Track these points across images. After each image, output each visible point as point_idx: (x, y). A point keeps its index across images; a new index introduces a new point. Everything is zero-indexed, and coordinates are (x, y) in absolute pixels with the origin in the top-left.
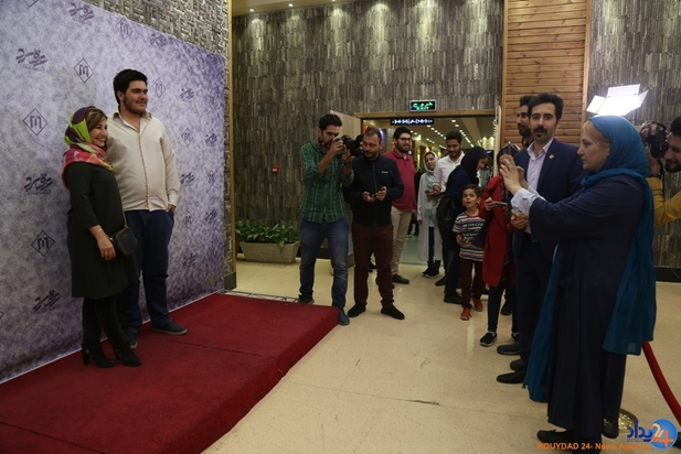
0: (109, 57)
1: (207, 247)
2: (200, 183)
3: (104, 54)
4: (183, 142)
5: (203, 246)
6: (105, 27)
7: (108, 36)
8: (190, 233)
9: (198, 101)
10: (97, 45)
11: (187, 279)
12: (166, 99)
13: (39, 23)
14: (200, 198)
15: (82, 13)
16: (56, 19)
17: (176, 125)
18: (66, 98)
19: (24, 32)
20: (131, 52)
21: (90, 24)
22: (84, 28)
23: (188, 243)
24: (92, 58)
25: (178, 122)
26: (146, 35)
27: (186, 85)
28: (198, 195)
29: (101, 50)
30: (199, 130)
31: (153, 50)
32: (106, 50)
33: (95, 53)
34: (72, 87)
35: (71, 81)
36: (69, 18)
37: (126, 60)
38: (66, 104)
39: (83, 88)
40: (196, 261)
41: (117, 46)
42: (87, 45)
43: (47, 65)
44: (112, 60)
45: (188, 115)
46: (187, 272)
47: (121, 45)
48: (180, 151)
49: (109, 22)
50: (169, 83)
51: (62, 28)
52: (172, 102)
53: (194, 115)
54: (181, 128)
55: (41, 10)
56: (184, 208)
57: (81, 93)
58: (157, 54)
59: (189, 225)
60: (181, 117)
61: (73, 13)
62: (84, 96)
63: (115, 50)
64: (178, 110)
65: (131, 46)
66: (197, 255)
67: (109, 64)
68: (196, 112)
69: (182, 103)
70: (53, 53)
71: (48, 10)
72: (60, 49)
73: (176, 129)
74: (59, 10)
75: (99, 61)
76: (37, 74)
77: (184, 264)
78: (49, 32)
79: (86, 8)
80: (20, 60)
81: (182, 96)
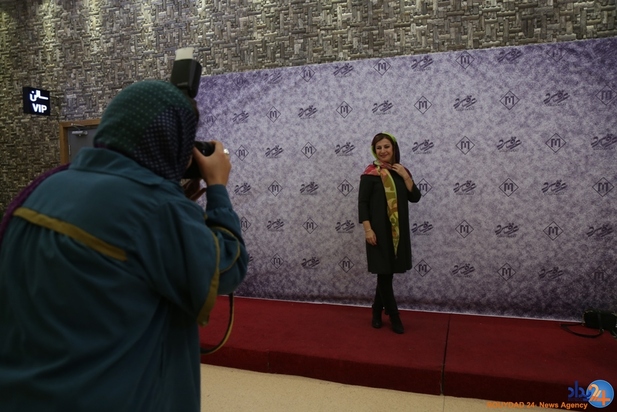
0: (448, 89)
1: (587, 266)
2: (579, 194)
3: (442, 87)
4: (547, 149)
5: (581, 264)
6: (445, 65)
7: (446, 72)
8: (554, 245)
9: (577, 103)
10: (435, 82)
11: (544, 293)
12: (520, 109)
13: (388, 83)
14: (576, 210)
15: (422, 63)
16: (401, 76)
17: (537, 132)
18: (407, 127)
19: (378, 92)
20: (473, 77)
21: (430, 69)
22: (423, 73)
23: (552, 254)
24: (431, 94)
25: (540, 128)
26: (491, 57)
27: (554, 88)
28: (574, 205)
29: (439, 85)
30: (580, 132)
31: (502, 67)
32: (445, 83)
33: (434, 89)
34: (412, 119)
35: (412, 115)
36: (411, 71)
37: (467, 85)
38: (406, 132)
39: (422, 118)
40: (565, 277)
41: (457, 77)
42: (426, 86)
43: (392, 109)
44: (451, 90)
45: (558, 119)
46: (546, 285)
47: (461, 75)
48: (540, 158)
49: (449, 60)
50: (526, 92)
51: (406, 80)
52: (530, 110)
53: (569, 118)
54: (544, 135)
55: (391, 74)
56: (547, 218)
57: (420, 122)
58: (507, 69)
59: (553, 236)
60: (544, 123)
61: (414, 66)
62: (423, 124)
63: (455, 80)
64: (540, 116)
65: (472, 72)
66: (566, 272)
67: (448, 94)
68: (574, 114)
69: (546, 109)
70: (398, 100)
71: (395, 72)
72: (403, 95)
73: (536, 137)
74: (403, 69)
75: (437, 94)
76: (385, 116)
77: (542, 276)
78: (395, 86)
79: (426, 58)
80: (374, 110)
81: (546, 101)
